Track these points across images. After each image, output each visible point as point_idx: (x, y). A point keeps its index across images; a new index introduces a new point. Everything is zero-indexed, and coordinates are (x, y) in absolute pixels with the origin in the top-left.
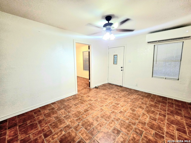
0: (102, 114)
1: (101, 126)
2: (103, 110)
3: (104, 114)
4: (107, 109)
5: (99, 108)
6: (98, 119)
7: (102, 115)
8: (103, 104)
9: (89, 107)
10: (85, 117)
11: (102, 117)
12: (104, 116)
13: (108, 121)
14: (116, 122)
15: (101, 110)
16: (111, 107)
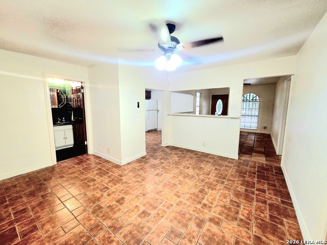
0: (176, 188)
1: (175, 177)
2: (176, 195)
3: (173, 188)
4: (169, 197)
5: (184, 198)
6: (179, 182)
7: (175, 186)
8: (179, 208)
9: (203, 199)
10: (197, 183)
11: (175, 184)
12: (173, 186)
13: (166, 181)
14: (157, 181)
15: (178, 194)
16: (161, 203)
